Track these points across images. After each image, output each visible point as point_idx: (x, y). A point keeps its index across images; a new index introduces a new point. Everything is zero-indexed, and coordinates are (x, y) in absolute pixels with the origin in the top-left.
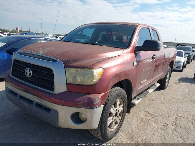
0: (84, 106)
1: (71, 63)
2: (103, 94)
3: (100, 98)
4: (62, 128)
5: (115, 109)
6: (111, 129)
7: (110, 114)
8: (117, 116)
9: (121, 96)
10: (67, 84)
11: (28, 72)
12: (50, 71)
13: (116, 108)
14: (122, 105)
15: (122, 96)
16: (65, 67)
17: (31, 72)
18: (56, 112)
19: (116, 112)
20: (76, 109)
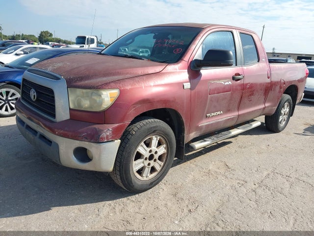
0: (87, 138)
1: (76, 82)
2: (116, 125)
3: (111, 129)
4: (65, 167)
5: (148, 149)
6: (142, 176)
7: (139, 156)
8: (153, 161)
9: (157, 132)
10: (70, 109)
11: (33, 94)
12: (51, 92)
13: (150, 149)
14: (165, 146)
15: (162, 133)
16: (67, 88)
17: (35, 93)
18: (57, 146)
19: (150, 154)
20: (78, 142)
